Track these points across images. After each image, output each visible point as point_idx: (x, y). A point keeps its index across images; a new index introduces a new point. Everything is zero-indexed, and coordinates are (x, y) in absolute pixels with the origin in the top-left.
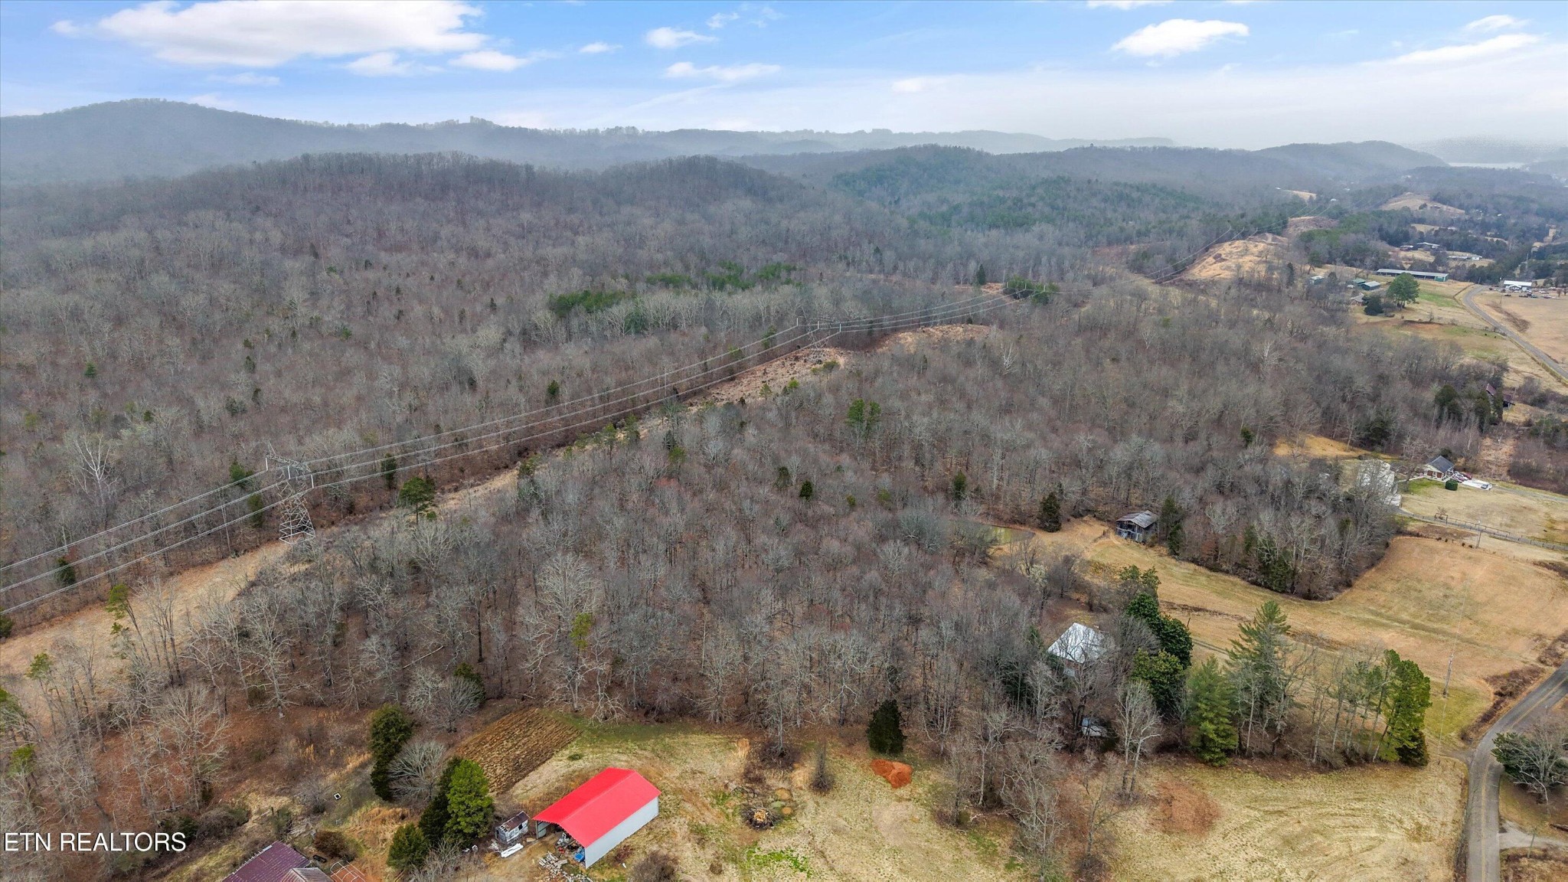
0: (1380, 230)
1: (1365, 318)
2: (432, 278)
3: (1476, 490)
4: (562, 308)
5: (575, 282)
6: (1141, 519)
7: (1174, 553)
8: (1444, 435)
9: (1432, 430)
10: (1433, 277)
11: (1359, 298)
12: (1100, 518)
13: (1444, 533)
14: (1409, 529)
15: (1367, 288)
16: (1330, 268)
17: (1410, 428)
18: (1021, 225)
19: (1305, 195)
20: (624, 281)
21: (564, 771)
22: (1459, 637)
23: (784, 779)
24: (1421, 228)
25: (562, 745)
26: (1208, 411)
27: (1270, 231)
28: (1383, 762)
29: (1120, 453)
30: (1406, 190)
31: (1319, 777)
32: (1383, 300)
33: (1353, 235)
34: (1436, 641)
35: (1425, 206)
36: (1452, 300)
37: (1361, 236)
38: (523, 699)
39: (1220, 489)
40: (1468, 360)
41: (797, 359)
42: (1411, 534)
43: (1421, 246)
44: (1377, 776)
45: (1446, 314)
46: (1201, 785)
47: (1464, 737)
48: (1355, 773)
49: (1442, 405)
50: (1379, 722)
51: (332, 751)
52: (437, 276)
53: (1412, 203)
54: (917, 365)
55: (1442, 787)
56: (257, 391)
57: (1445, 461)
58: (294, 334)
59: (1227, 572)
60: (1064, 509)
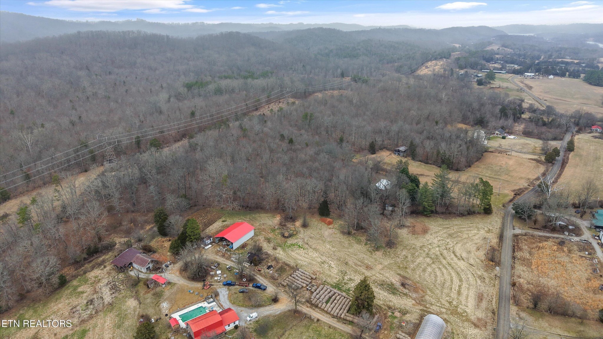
0: (483, 57)
1: (478, 86)
2: (136, 78)
3: (511, 139)
4: (189, 87)
5: (191, 78)
6: (402, 149)
7: (413, 159)
8: (502, 122)
9: (498, 121)
10: (501, 73)
11: (475, 80)
12: (388, 150)
13: (501, 151)
14: (489, 150)
15: (478, 77)
16: (466, 70)
17: (491, 119)
18: (355, 57)
19: (457, 46)
20: (210, 77)
21: (221, 225)
22: (503, 180)
23: (293, 225)
24: (497, 56)
25: (219, 218)
26: (424, 115)
27: (445, 58)
28: (479, 213)
29: (395, 128)
30: (493, 43)
31: (460, 218)
32: (483, 81)
33: (474, 59)
34: (497, 181)
35: (499, 48)
36: (507, 80)
37: (476, 59)
38: (203, 206)
39: (428, 138)
40: (511, 98)
41: (280, 102)
42: (490, 152)
43: (497, 62)
44: (477, 217)
45: (505, 85)
46: (424, 222)
47: (504, 206)
48: (471, 217)
49: (501, 113)
50: (477, 202)
51: (140, 225)
52: (138, 77)
53: (495, 47)
54: (324, 102)
55: (496, 219)
56: (80, 117)
57: (502, 130)
58: (88, 98)
59: (431, 164)
60: (377, 147)
